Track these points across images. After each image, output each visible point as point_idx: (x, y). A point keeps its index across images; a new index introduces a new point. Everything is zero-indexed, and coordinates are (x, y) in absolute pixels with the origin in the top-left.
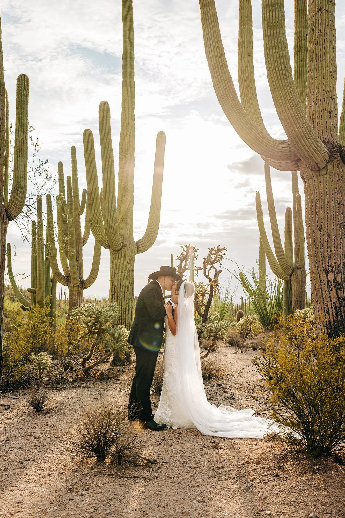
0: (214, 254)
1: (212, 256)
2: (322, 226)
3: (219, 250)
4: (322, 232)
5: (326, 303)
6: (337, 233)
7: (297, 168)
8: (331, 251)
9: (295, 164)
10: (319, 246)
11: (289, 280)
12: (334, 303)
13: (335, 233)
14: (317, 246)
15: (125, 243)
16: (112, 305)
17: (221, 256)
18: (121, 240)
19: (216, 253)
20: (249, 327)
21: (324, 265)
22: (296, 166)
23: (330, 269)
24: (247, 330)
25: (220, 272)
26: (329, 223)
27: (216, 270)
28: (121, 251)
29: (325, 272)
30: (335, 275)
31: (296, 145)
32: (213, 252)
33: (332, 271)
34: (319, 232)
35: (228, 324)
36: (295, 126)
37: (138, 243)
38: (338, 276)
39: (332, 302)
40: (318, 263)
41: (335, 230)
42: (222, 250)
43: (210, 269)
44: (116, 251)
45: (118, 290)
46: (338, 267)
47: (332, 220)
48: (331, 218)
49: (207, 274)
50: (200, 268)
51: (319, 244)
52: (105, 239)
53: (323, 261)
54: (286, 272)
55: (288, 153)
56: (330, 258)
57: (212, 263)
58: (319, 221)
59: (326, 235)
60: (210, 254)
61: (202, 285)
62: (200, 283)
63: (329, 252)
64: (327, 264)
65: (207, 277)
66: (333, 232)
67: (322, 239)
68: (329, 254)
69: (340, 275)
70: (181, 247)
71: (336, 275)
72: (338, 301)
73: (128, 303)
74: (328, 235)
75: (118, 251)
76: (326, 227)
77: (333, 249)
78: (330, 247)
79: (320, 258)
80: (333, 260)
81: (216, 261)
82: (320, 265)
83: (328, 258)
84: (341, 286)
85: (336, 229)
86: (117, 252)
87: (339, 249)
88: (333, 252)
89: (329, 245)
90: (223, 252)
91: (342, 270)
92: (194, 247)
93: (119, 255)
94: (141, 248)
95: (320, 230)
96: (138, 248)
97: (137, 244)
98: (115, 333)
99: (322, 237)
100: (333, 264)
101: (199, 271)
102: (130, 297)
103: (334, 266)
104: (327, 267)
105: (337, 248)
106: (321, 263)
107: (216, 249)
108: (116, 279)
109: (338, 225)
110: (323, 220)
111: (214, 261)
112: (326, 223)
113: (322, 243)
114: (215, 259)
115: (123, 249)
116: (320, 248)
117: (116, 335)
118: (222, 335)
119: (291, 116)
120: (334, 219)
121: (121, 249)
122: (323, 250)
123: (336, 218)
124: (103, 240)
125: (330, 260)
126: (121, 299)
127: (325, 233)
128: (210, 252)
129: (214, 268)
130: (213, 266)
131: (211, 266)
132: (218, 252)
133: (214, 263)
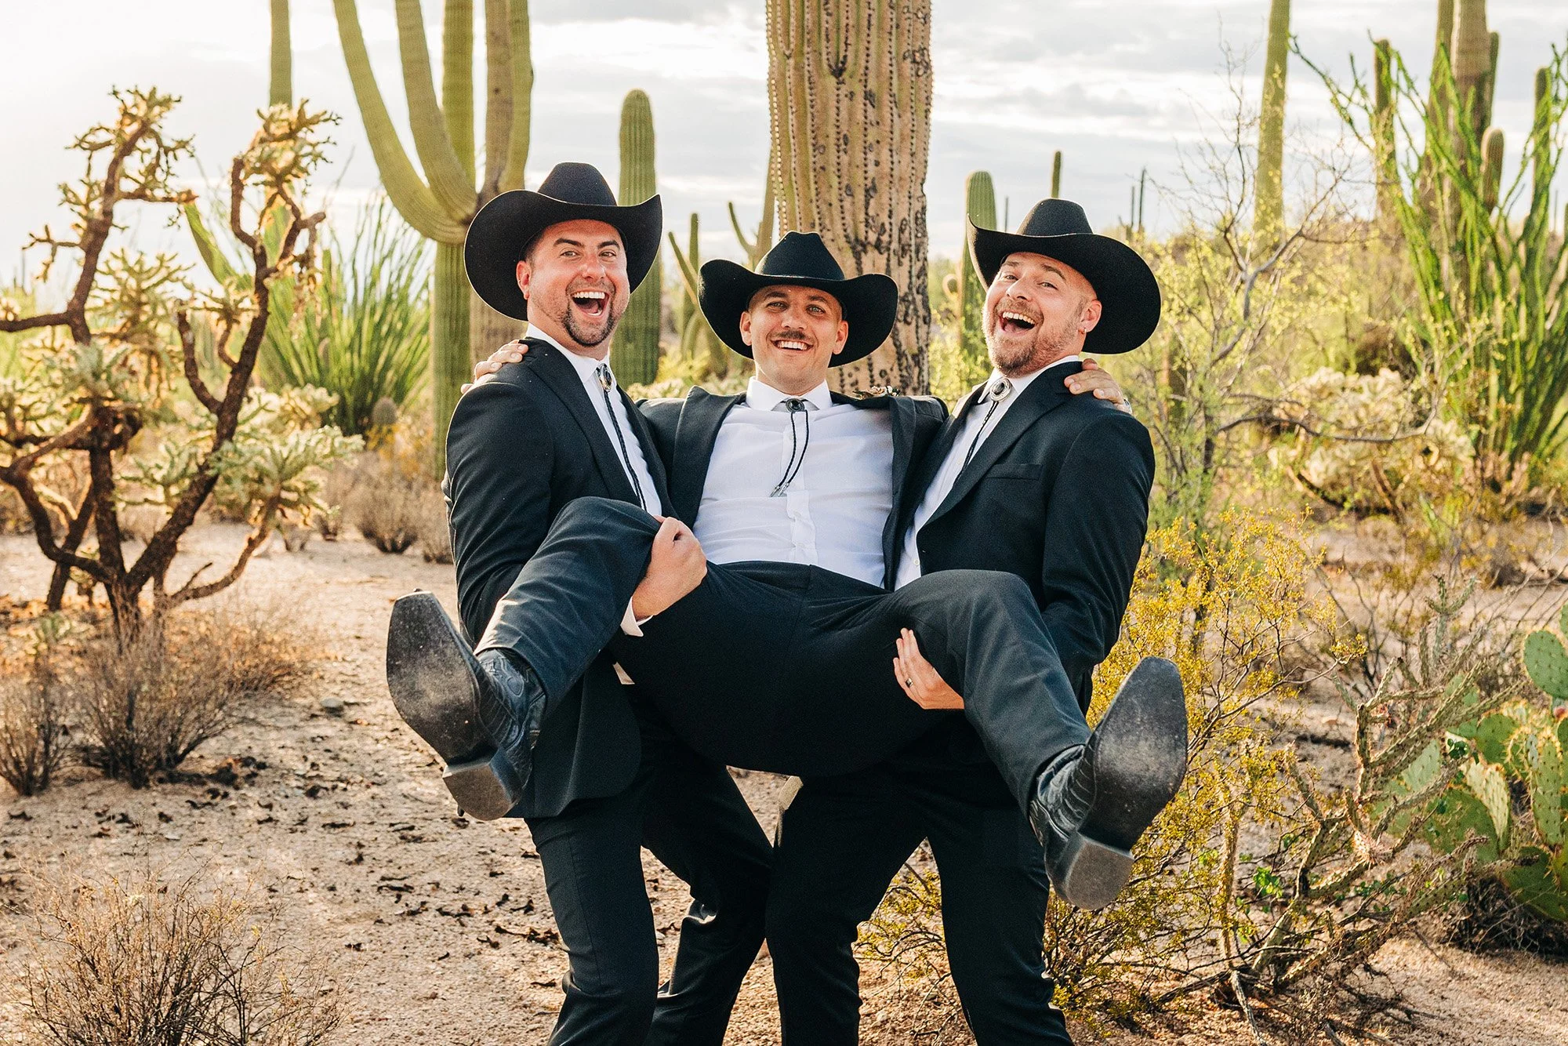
0: (282, 138)
1: (275, 146)
2: (845, 57)
3: (304, 122)
4: (843, 82)
5: (850, 375)
6: (900, 90)
8: (877, 164)
10: (832, 140)
12: (883, 373)
13: (895, 90)
14: (822, 142)
17: (314, 146)
19: (291, 135)
21: (849, 219)
23: (873, 237)
25: (320, 217)
26: (873, 47)
27: (295, 211)
29: (853, 248)
30: (888, 260)
32: (279, 129)
33: (878, 246)
34: (833, 80)
35: (337, 445)
38: (900, 264)
39: (876, 372)
40: (824, 207)
41: (895, 81)
42: (315, 120)
43: (271, 203)
46: (901, 231)
47: (887, 36)
48: (880, 28)
50: (190, 192)
51: (832, 131)
53: (847, 204)
56: (870, 191)
57: (279, 180)
58: (833, 35)
59: (860, 98)
60: (269, 137)
61: (173, 265)
62: (161, 259)
63: (871, 167)
64: (862, 217)
65: (245, 237)
66: (887, 85)
67: (844, 114)
68: (871, 173)
69: (906, 261)
70: (115, 93)
71: (894, 261)
72: (896, 367)
74: (869, 96)
76: (863, 63)
77: (885, 155)
78: (875, 145)
79: (835, 191)
80: (885, 200)
81: (302, 169)
82: (832, 222)
83: (867, 191)
84: (907, 308)
85: (900, 75)
87: (906, 158)
88: (886, 166)
89: (871, 139)
91: (913, 242)
95: (838, 72)
99: (845, 102)
100: (884, 218)
103: (887, 226)
104: (862, 227)
105: (900, 151)
106: (836, 211)
107: (290, 113)
109: (905, 58)
110: (852, 32)
111: (287, 170)
112: (862, 48)
113: (844, 129)
114: (295, 163)
116: (833, 149)
118: (306, 491)
120: (894, 31)
122: (845, 158)
123: (898, 26)
125: (872, 202)
127: (859, 90)
128: (266, 128)
129: (285, 198)
130: (281, 193)
131: (275, 190)
132: (298, 129)
133: (289, 177)
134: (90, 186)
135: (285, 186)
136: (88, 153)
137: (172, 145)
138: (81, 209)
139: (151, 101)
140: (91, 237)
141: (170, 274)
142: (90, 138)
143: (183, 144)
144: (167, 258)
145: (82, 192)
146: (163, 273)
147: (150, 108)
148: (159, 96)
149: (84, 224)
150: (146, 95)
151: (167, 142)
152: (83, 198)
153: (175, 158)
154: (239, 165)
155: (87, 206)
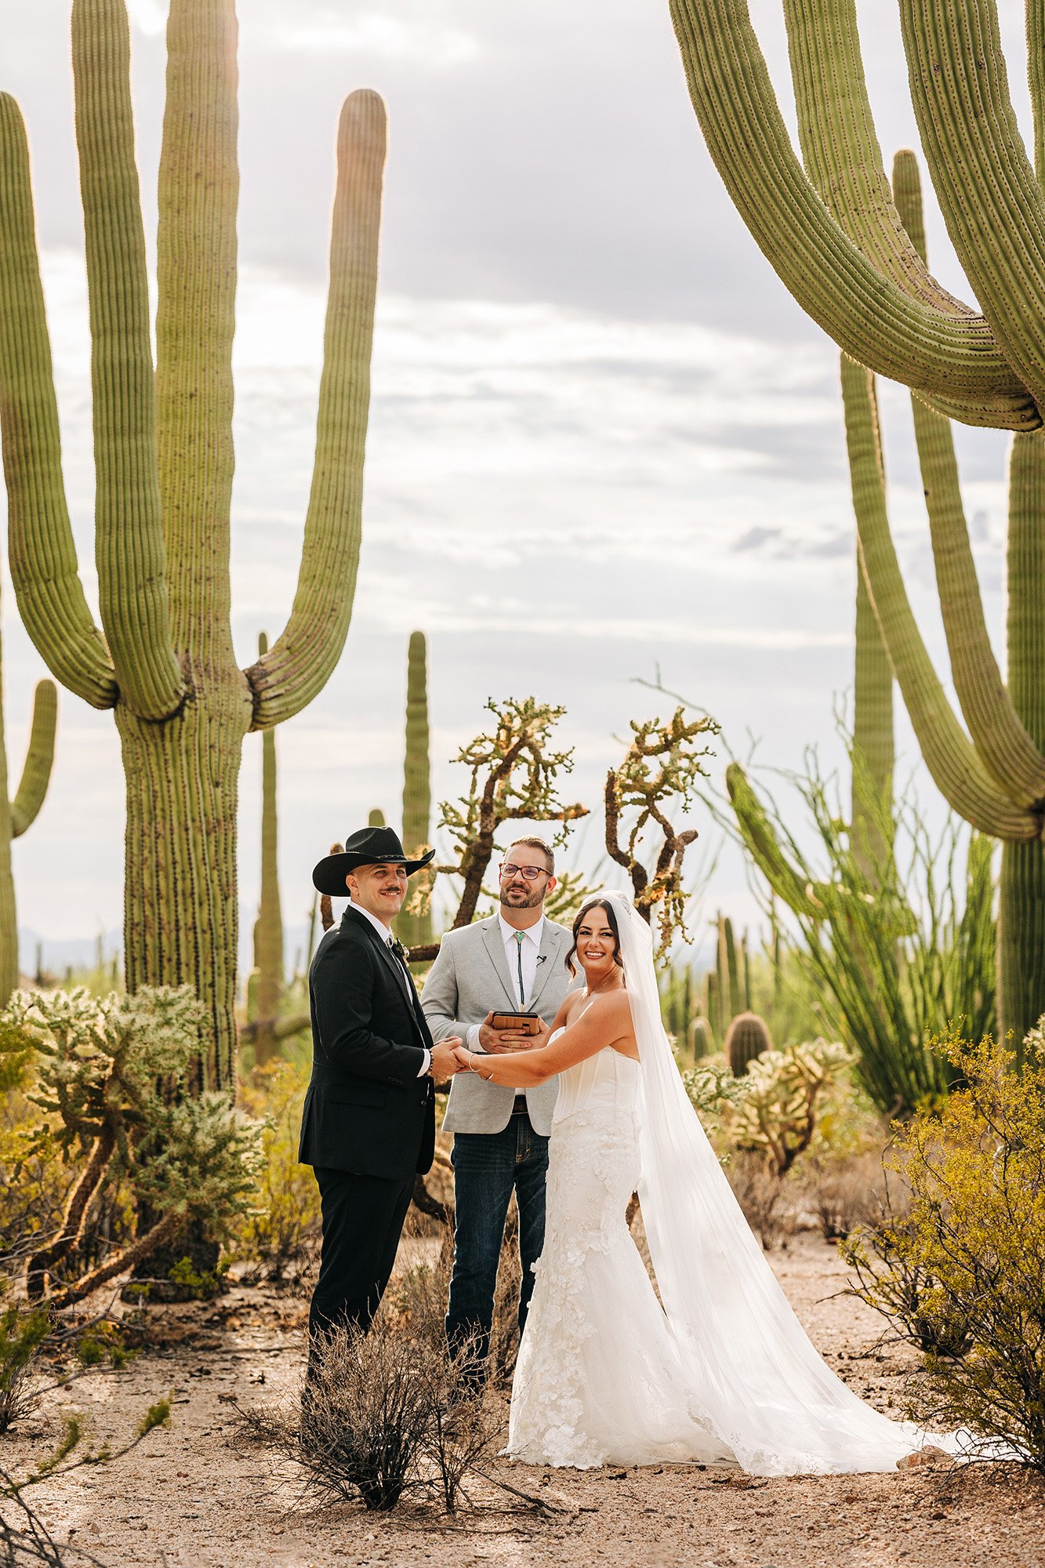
0: (656, 751)
1: (646, 760)
3: (680, 732)
7: (1033, 424)
9: (1024, 408)
11: (1031, 841)
15: (196, 681)
16: (172, 995)
17: (691, 758)
18: (177, 666)
19: (667, 746)
20: (801, 1113)
22: (1029, 413)
24: (792, 1129)
25: (690, 837)
27: (668, 831)
28: (178, 719)
31: (1024, 361)
32: (653, 740)
35: (723, 1084)
36: (1018, 293)
37: (254, 679)
42: (693, 730)
43: (641, 822)
44: (151, 722)
45: (164, 916)
49: (623, 846)
50: (578, 808)
52: (91, 658)
54: (1013, 794)
55: (994, 369)
57: (651, 797)
60: (641, 751)
65: (622, 859)
70: (491, 707)
73: (212, 985)
75: (161, 723)
81: (672, 785)
86: (156, 728)
90: (700, 741)
92: (553, 708)
93: (168, 745)
94: (273, 704)
96: (257, 702)
97: (252, 684)
98: (195, 1130)
101: (571, 824)
102: (223, 953)
107: (666, 724)
108: (152, 862)
111: (658, 787)
114: (665, 778)
115: (186, 712)
117: (200, 1137)
119: (1004, 253)
121: (179, 712)
124: (83, 664)
126: (179, 963)
128: (640, 741)
129: (658, 817)
130: (653, 811)
131: (647, 808)
132: (676, 739)
133: (659, 794)
134: (472, 806)
135: (657, 803)
136: (473, 767)
137: (551, 759)
138: (464, 831)
139: (528, 713)
140: (471, 861)
141: (574, 898)
142: (476, 750)
143: (561, 758)
144: (570, 879)
145: (464, 811)
146: (567, 896)
147: (526, 722)
148: (538, 706)
149: (464, 846)
150: (522, 709)
151: (545, 755)
152: (465, 819)
153: (554, 774)
154: (612, 780)
155: (469, 827)
